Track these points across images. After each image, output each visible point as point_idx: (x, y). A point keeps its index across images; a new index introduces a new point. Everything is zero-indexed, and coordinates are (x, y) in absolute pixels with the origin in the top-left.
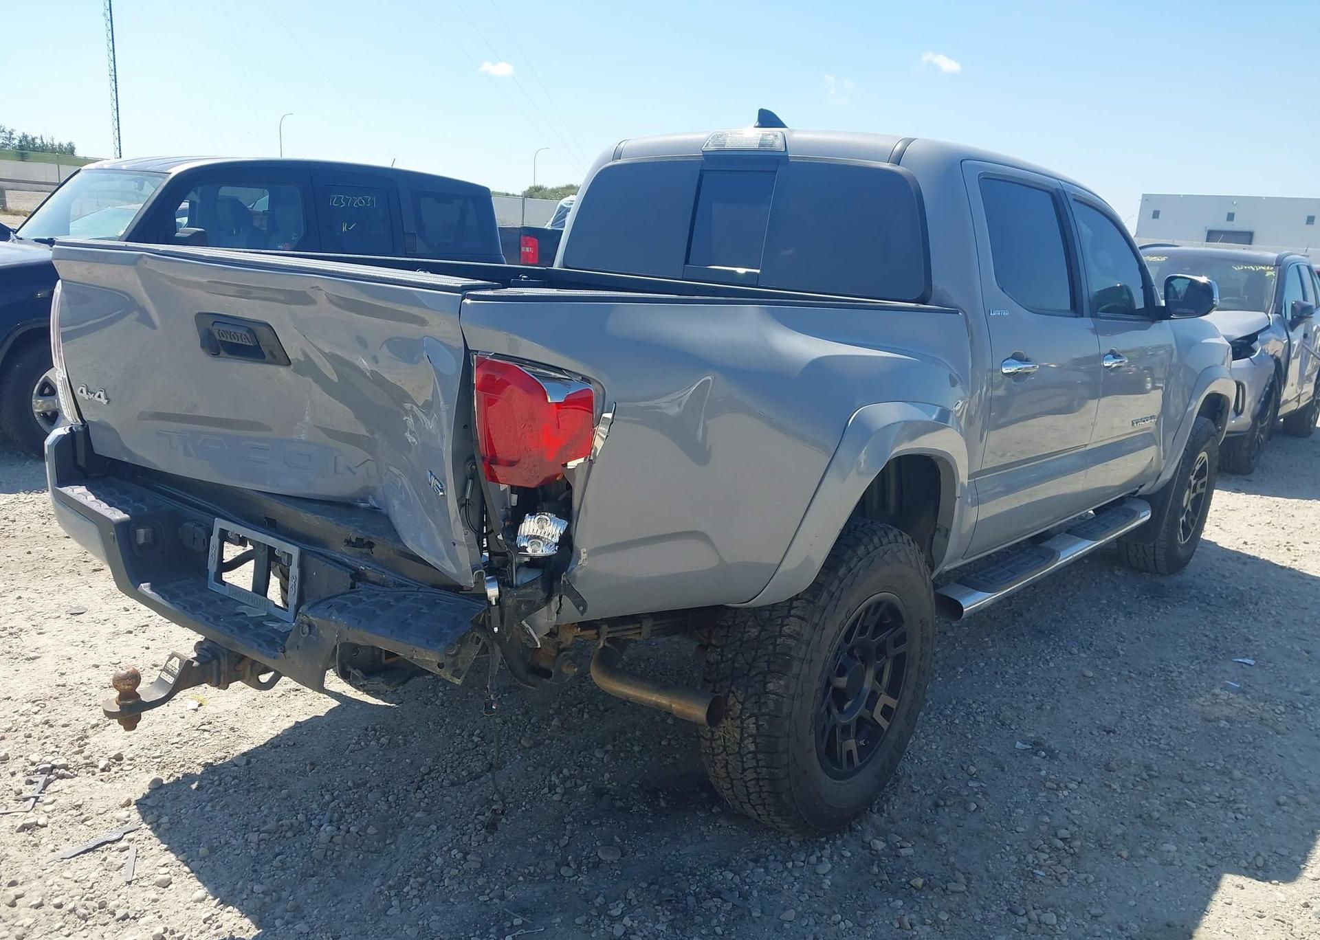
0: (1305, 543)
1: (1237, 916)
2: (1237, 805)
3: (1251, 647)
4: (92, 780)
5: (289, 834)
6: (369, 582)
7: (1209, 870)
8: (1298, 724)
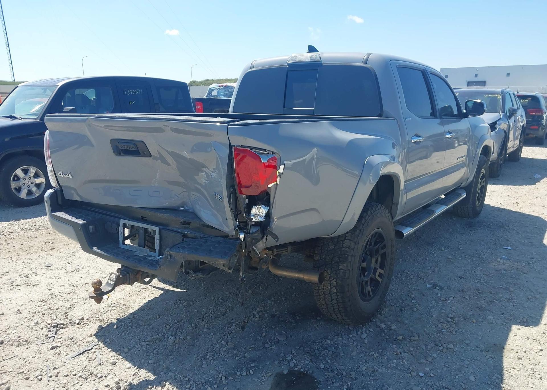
0: (523, 202)
1: (519, 340)
2: (513, 301)
3: (509, 243)
4: (74, 328)
5: (157, 341)
6: (189, 238)
7: (506, 324)
8: (531, 270)
